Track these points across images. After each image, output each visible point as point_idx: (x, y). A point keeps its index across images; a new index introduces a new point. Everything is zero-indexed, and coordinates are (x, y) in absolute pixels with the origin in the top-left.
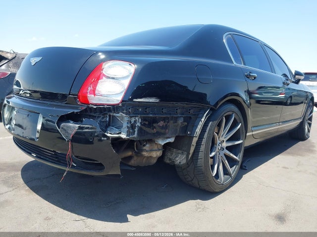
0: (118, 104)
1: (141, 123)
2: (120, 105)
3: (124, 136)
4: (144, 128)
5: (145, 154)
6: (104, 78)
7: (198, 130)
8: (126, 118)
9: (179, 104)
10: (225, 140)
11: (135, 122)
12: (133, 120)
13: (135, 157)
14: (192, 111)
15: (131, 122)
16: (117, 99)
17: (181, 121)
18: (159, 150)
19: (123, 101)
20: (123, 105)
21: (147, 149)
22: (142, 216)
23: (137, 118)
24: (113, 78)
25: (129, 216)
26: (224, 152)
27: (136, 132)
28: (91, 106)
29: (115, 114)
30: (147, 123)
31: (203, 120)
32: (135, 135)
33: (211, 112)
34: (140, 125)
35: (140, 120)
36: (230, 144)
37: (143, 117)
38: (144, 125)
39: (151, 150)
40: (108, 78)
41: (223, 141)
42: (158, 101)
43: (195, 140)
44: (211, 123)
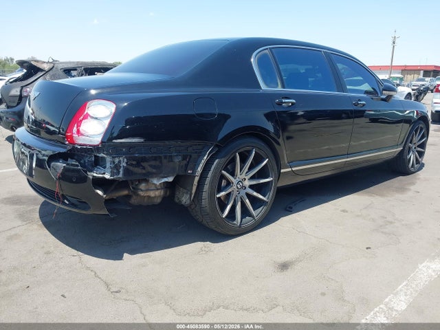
0: (98, 145)
1: (127, 163)
2: (100, 146)
3: (107, 176)
4: (131, 168)
5: (141, 193)
6: (89, 118)
7: (200, 169)
8: (108, 159)
9: (172, 143)
10: (247, 178)
11: (120, 162)
12: (117, 160)
13: (134, 196)
14: (190, 149)
15: (114, 163)
16: (97, 140)
17: (177, 160)
18: (158, 189)
19: (102, 142)
20: (103, 146)
21: (143, 188)
22: (139, 255)
23: (121, 159)
24: (96, 118)
25: (126, 255)
26: (245, 191)
27: (121, 172)
28: (76, 146)
29: (98, 155)
30: (134, 163)
31: (205, 158)
32: (121, 176)
33: (217, 149)
34: (125, 165)
35: (125, 160)
36: (254, 182)
37: (130, 157)
38: (132, 165)
39: (148, 190)
40: (92, 117)
41: (245, 179)
42: (142, 140)
43: (197, 179)
44: (217, 161)
